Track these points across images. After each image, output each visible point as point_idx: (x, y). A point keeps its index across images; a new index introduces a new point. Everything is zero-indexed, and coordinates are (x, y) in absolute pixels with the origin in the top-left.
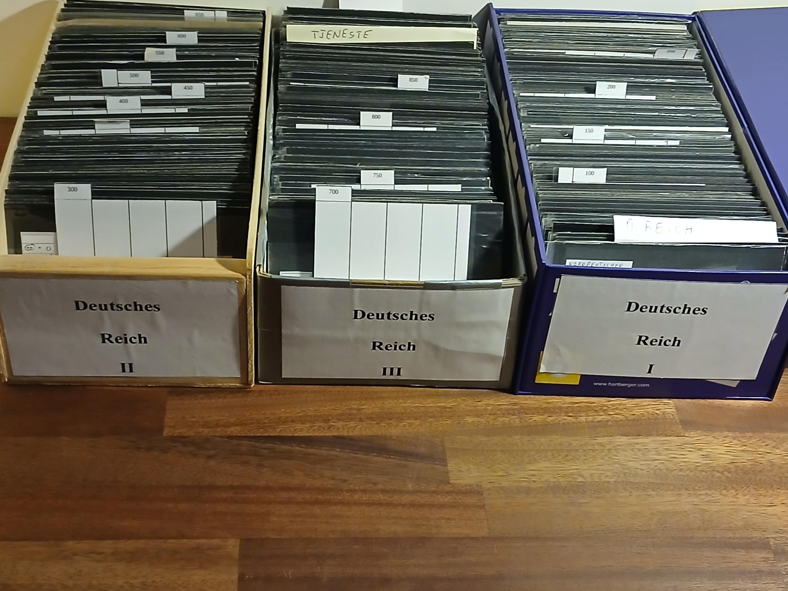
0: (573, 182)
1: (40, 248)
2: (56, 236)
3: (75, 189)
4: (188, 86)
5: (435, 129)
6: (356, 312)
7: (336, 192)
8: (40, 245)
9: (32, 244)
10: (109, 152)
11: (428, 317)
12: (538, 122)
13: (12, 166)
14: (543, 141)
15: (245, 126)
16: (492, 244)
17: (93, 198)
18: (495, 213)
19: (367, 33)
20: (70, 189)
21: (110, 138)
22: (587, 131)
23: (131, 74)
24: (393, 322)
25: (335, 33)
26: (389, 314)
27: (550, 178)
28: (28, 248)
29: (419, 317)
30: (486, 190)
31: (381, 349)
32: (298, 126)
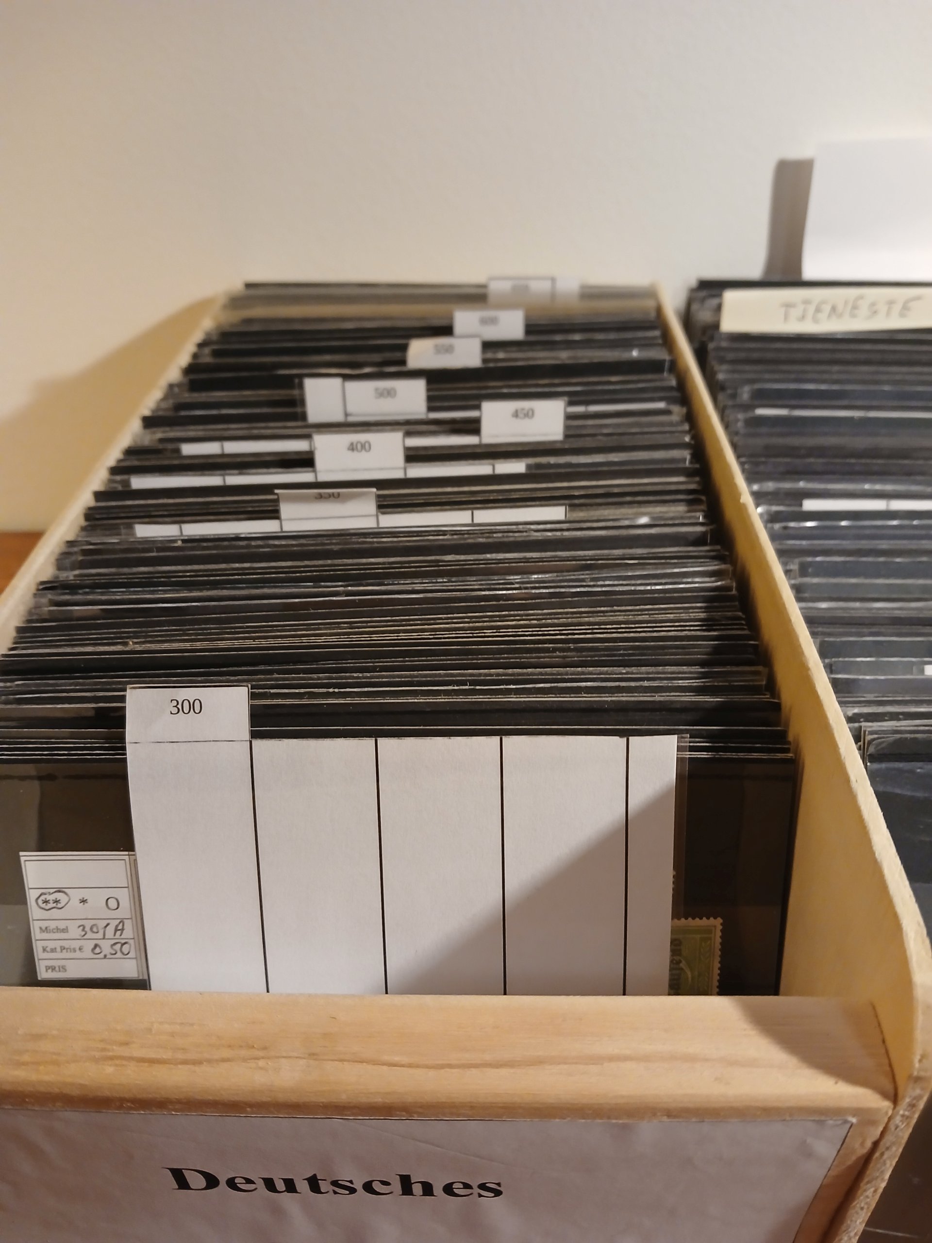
1: (83, 901)
2: (134, 865)
3: (194, 707)
4: (523, 409)
8: (84, 894)
9: (59, 891)
10: (316, 580)
13: (19, 630)
15: (690, 503)
17: (255, 735)
19: (908, 305)
20: (179, 708)
21: (319, 540)
23: (376, 389)
28: (46, 902)
32: (810, 505)
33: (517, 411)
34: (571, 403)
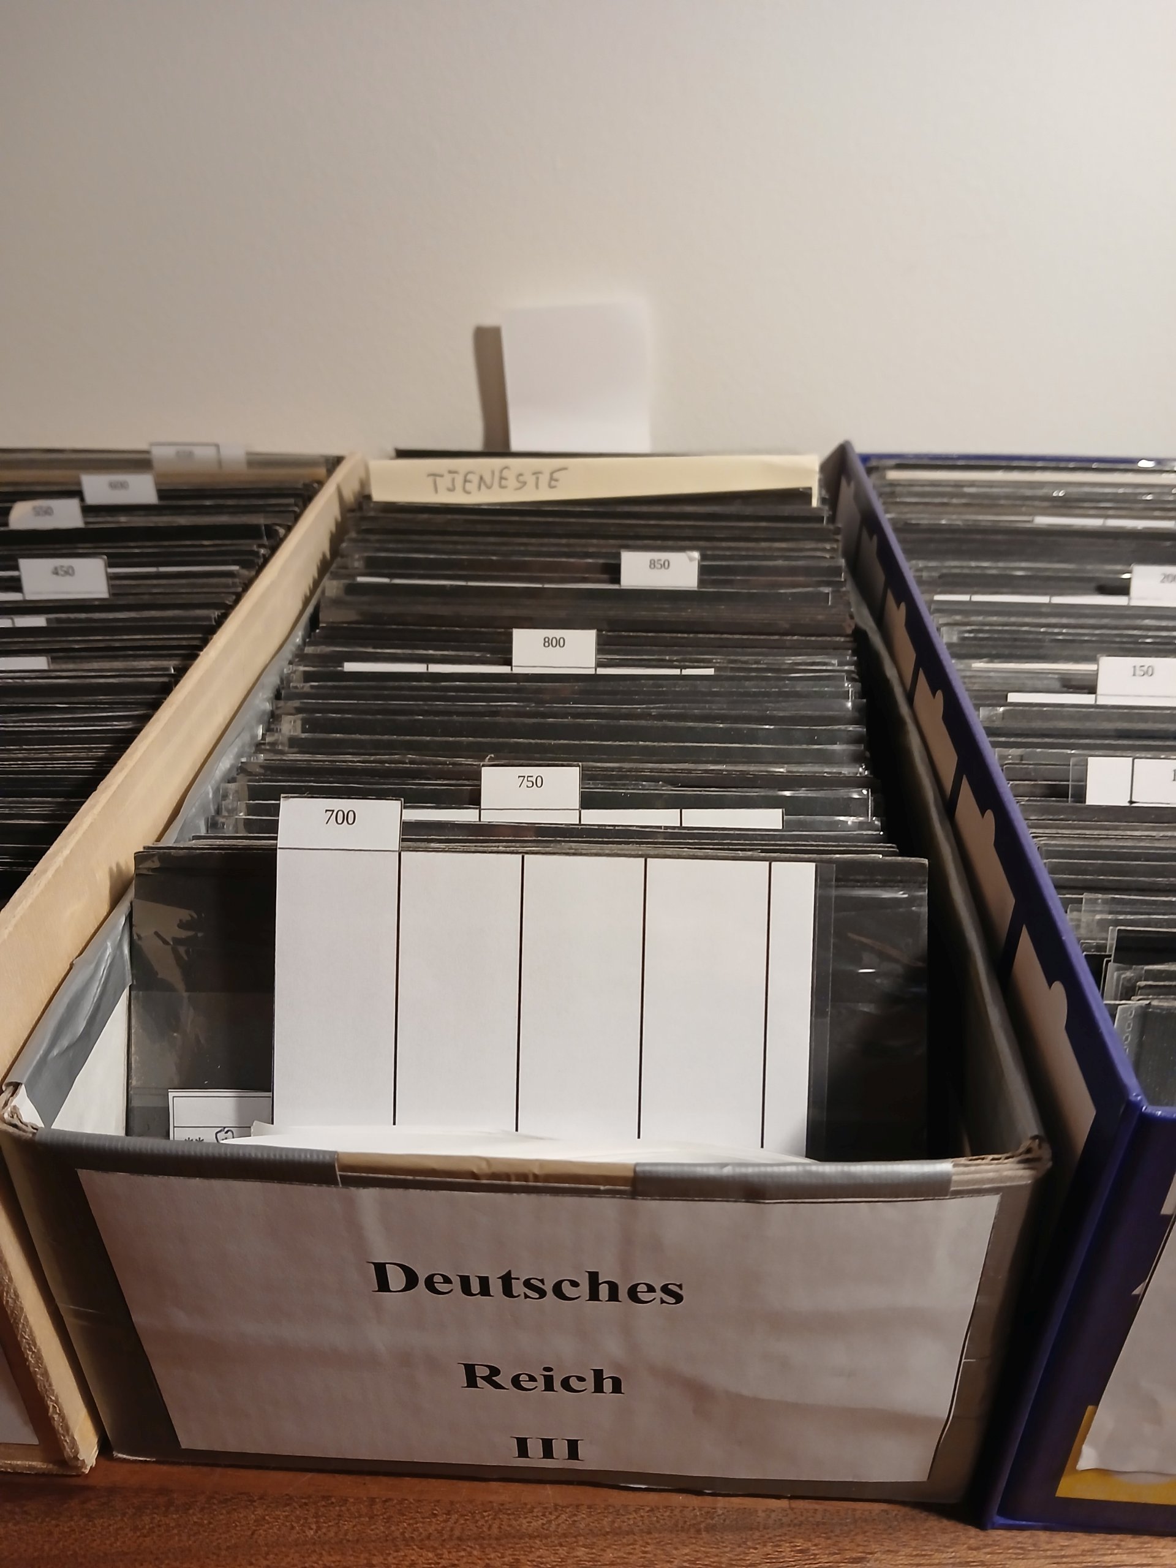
0: (1131, 802)
4: (62, 567)
5: (711, 672)
6: (381, 1269)
7: (346, 818)
11: (659, 1294)
12: (992, 658)
14: (1013, 697)
16: (891, 1000)
18: (901, 895)
19: (555, 476)
22: (1138, 672)
24: (526, 1306)
25: (481, 478)
26: (507, 1280)
27: (1058, 792)
29: (623, 1293)
30: (860, 826)
31: (497, 1386)
32: (350, 667)
33: (56, 568)
34: (110, 565)
